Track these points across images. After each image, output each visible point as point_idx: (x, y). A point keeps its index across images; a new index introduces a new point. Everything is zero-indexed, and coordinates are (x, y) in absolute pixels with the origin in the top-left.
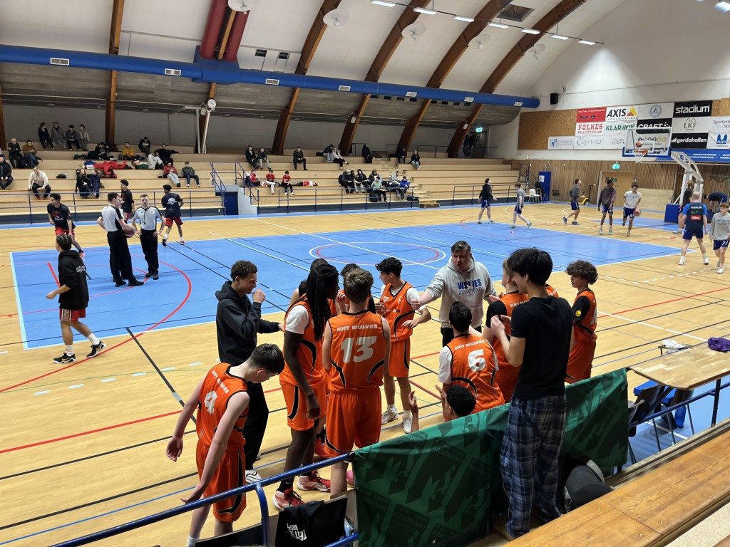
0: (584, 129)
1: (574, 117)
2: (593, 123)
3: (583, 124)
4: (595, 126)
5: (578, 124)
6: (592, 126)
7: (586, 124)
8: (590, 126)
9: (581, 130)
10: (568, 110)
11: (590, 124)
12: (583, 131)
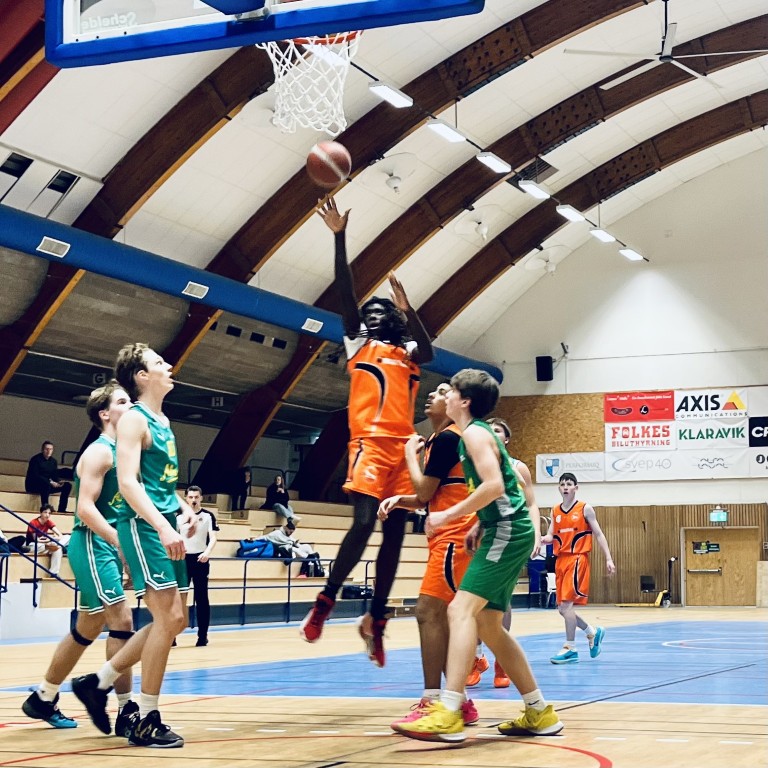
0: (625, 437)
1: (598, 410)
2: (646, 424)
3: (621, 425)
4: (651, 431)
5: (609, 426)
6: (645, 431)
7: (630, 425)
8: (639, 431)
9: (619, 438)
10: (581, 396)
11: (639, 425)
12: (624, 441)
